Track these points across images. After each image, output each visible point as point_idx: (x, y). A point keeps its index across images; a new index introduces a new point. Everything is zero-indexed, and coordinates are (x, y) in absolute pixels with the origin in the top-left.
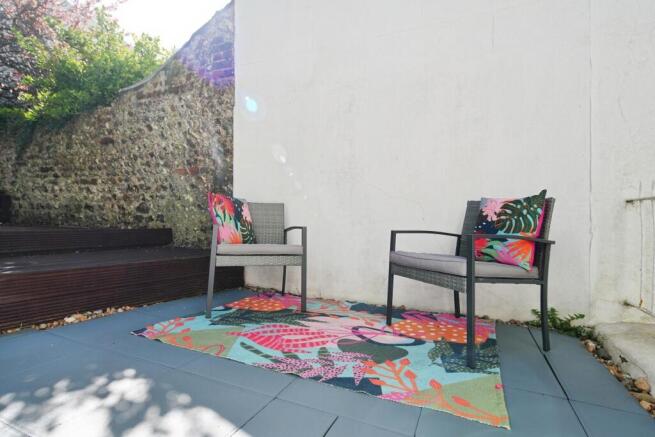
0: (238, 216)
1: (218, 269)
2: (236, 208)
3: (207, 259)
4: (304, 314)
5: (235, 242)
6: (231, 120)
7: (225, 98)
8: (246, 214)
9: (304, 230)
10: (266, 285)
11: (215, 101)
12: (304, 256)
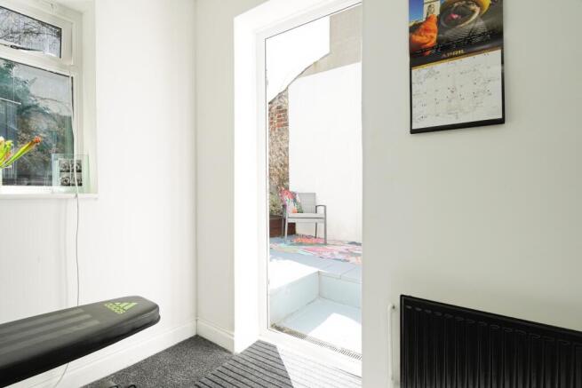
0: (295, 200)
1: (289, 224)
2: (293, 195)
3: (285, 220)
4: (325, 244)
5: (294, 212)
6: (287, 149)
7: (284, 137)
8: (298, 198)
9: (325, 207)
10: (307, 234)
11: (278, 139)
12: (325, 219)
